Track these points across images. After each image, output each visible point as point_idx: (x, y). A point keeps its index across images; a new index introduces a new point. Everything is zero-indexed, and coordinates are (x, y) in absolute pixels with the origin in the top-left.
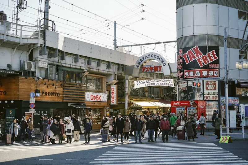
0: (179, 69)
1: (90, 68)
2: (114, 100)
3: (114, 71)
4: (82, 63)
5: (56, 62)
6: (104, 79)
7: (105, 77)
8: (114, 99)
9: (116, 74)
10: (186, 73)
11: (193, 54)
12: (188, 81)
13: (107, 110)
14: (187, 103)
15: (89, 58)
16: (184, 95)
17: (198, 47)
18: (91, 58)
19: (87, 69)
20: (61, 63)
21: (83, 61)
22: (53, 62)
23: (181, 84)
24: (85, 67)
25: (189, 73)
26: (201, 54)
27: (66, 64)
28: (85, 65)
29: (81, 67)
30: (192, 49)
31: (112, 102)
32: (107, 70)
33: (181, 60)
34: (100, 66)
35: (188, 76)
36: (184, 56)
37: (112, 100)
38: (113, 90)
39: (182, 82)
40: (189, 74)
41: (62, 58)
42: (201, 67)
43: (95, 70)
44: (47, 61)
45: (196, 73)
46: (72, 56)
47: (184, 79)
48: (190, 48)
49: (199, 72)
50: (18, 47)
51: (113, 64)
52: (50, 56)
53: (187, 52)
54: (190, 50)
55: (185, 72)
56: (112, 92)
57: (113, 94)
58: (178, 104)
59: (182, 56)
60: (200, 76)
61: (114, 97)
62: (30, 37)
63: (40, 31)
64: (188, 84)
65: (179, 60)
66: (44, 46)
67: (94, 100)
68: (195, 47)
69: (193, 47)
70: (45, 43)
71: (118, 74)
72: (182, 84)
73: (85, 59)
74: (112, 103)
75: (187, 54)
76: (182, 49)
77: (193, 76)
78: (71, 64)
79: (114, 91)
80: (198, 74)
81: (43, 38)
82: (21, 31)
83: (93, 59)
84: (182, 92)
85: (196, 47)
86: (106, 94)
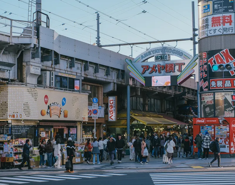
0: (202, 78)
1: (87, 75)
2: (112, 116)
3: (114, 78)
4: (78, 68)
5: (49, 67)
6: (100, 89)
7: (102, 86)
8: (113, 114)
9: (115, 82)
10: (212, 83)
11: (222, 58)
12: (215, 93)
13: (104, 128)
14: (215, 121)
15: (86, 62)
16: (210, 110)
17: (228, 50)
18: (88, 62)
19: (84, 76)
20: (55, 68)
21: (79, 66)
22: (46, 66)
23: (205, 97)
24: (81, 74)
25: (216, 82)
26: (232, 59)
27: (60, 69)
28: (81, 71)
29: (76, 73)
30: (220, 52)
31: (110, 117)
32: (106, 77)
33: (205, 66)
34: (98, 72)
35: (215, 86)
36: (209, 61)
37: (110, 115)
38: (111, 103)
39: (207, 94)
40: (216, 84)
41: (57, 62)
42: (232, 75)
43: (93, 77)
44: (41, 65)
45: (226, 83)
46: (67, 59)
47: (209, 90)
48: (219, 51)
49: (229, 81)
50: (6, 48)
51: (112, 70)
52: (43, 59)
53: (214, 56)
54: (219, 53)
55: (212, 81)
56: (111, 105)
57: (112, 108)
58: (203, 122)
59: (207, 60)
60: (230, 86)
61: (113, 111)
62: (20, 35)
63: (33, 28)
64: (215, 96)
65: (203, 66)
66: (37, 46)
67: (90, 115)
68: (224, 51)
69: (222, 50)
70: (39, 43)
71: (118, 82)
72: (207, 97)
73: (81, 63)
74: (110, 120)
75: (214, 58)
76: (207, 52)
77: (222, 86)
78: (66, 70)
79: (113, 103)
80: (229, 84)
81: (36, 37)
82: (11, 27)
83: (91, 63)
84: (206, 107)
85: (226, 51)
86: (103, 108)
